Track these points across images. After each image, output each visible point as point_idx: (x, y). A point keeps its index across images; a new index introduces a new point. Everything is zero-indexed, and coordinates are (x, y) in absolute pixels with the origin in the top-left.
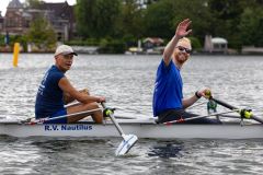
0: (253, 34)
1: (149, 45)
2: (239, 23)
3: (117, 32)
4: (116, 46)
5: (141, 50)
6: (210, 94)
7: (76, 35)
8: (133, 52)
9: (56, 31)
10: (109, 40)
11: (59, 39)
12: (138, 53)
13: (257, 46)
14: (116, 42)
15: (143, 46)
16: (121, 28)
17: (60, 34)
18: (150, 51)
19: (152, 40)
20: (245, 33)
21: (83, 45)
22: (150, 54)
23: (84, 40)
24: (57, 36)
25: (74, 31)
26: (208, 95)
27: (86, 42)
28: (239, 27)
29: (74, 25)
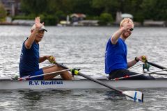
0: (152, 11)
1: (75, 19)
2: (141, 3)
3: (51, 10)
4: (50, 20)
5: (69, 23)
6: (145, 59)
7: (20, 11)
8: (63, 25)
9: (6, 9)
10: (45, 16)
11: (8, 15)
12: (67, 25)
13: (155, 20)
14: (50, 17)
15: (70, 20)
16: (54, 7)
17: (8, 11)
18: (76, 23)
19: (77, 16)
20: (145, 10)
21: (26, 19)
22: (76, 26)
23: (26, 15)
24: (6, 12)
25: (19, 9)
26: (144, 59)
27: (28, 17)
28: (141, 6)
29: (19, 4)
